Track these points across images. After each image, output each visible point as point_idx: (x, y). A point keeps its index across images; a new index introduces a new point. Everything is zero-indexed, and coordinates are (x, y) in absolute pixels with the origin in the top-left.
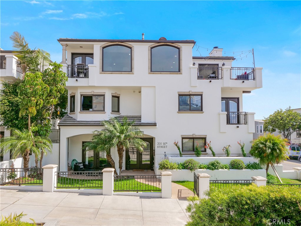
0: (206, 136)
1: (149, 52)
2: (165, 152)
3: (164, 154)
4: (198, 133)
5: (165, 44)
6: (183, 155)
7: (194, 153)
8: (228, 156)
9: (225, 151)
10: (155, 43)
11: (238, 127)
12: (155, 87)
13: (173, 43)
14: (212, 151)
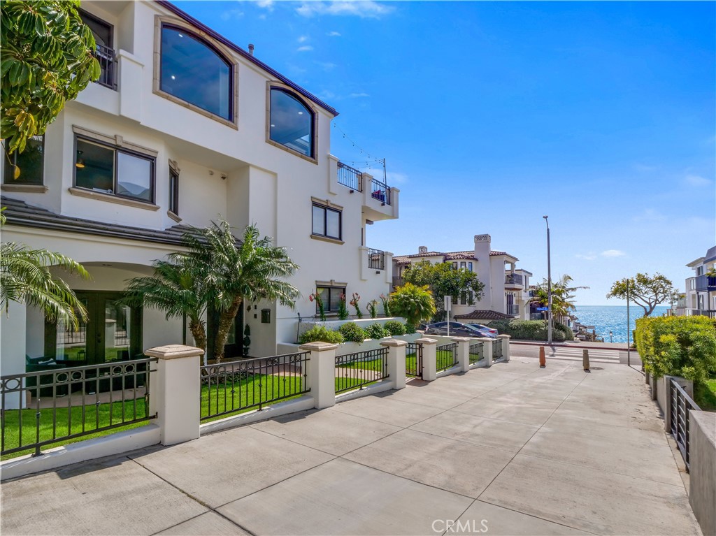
0: (346, 284)
1: (266, 93)
2: (299, 314)
3: (296, 318)
4: (338, 279)
5: (295, 92)
6: (327, 319)
7: (336, 314)
8: (373, 317)
9: (369, 308)
10: (278, 80)
11: (378, 273)
12: (275, 174)
13: (304, 95)
14: (357, 309)
